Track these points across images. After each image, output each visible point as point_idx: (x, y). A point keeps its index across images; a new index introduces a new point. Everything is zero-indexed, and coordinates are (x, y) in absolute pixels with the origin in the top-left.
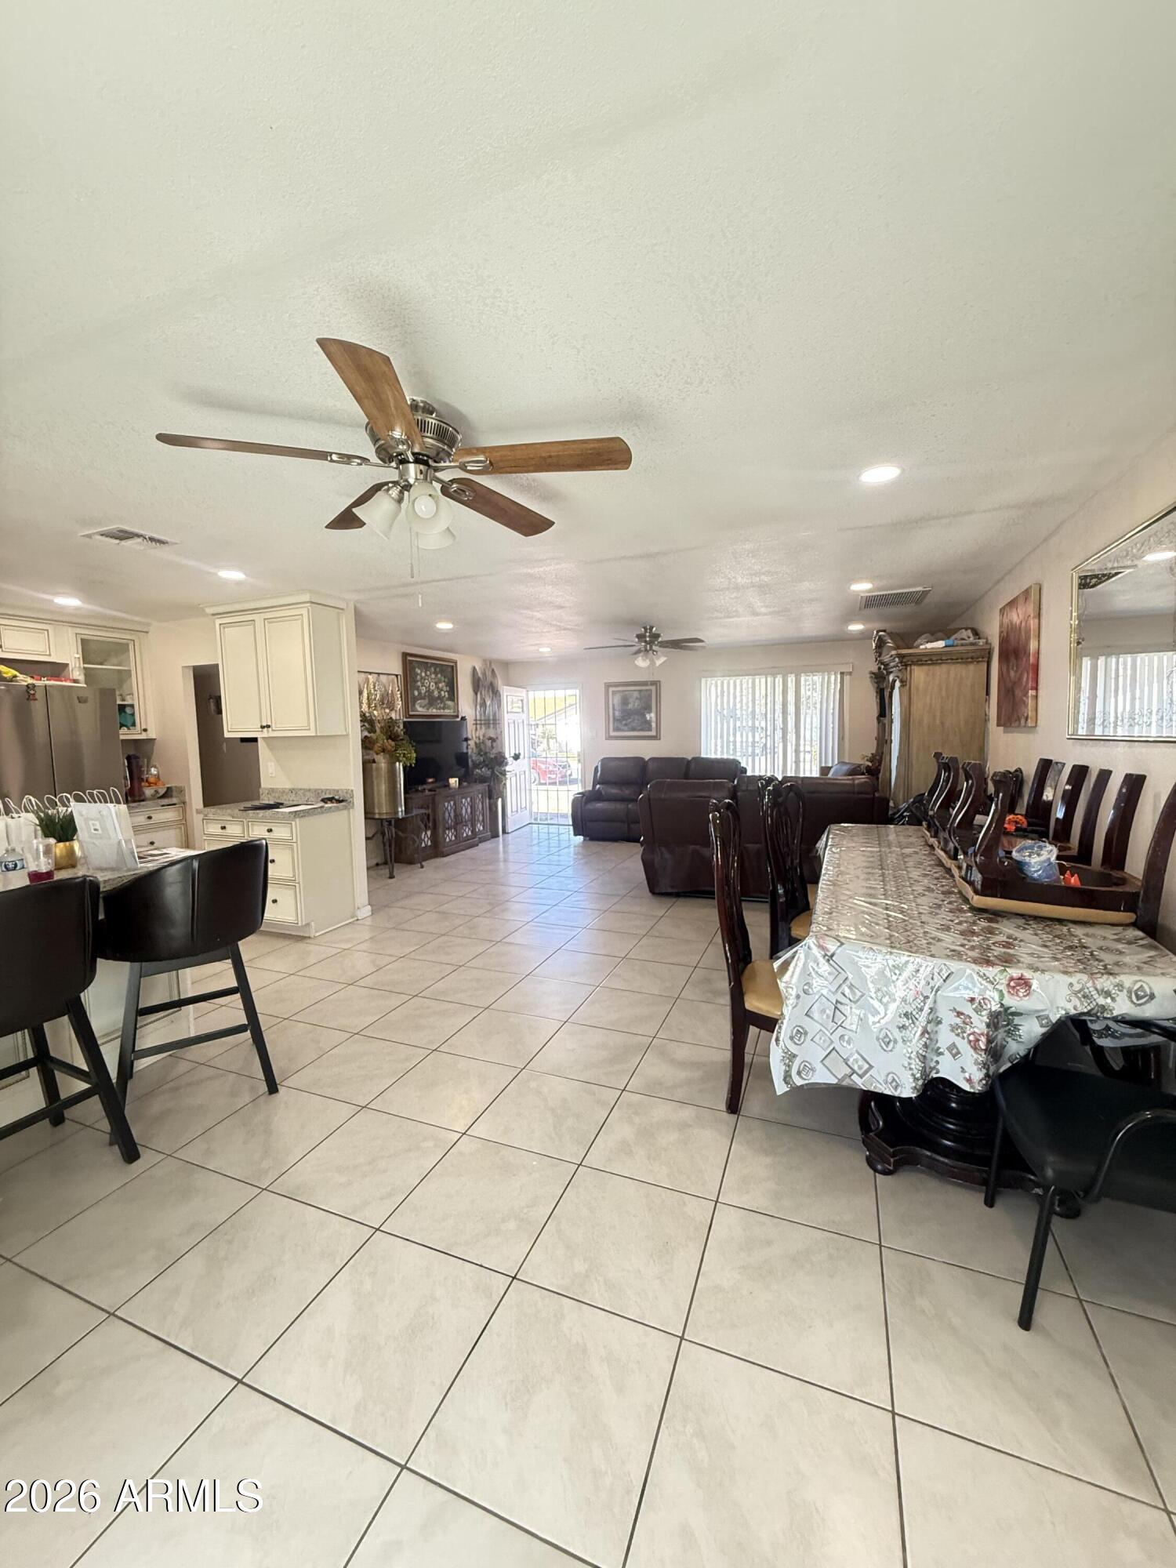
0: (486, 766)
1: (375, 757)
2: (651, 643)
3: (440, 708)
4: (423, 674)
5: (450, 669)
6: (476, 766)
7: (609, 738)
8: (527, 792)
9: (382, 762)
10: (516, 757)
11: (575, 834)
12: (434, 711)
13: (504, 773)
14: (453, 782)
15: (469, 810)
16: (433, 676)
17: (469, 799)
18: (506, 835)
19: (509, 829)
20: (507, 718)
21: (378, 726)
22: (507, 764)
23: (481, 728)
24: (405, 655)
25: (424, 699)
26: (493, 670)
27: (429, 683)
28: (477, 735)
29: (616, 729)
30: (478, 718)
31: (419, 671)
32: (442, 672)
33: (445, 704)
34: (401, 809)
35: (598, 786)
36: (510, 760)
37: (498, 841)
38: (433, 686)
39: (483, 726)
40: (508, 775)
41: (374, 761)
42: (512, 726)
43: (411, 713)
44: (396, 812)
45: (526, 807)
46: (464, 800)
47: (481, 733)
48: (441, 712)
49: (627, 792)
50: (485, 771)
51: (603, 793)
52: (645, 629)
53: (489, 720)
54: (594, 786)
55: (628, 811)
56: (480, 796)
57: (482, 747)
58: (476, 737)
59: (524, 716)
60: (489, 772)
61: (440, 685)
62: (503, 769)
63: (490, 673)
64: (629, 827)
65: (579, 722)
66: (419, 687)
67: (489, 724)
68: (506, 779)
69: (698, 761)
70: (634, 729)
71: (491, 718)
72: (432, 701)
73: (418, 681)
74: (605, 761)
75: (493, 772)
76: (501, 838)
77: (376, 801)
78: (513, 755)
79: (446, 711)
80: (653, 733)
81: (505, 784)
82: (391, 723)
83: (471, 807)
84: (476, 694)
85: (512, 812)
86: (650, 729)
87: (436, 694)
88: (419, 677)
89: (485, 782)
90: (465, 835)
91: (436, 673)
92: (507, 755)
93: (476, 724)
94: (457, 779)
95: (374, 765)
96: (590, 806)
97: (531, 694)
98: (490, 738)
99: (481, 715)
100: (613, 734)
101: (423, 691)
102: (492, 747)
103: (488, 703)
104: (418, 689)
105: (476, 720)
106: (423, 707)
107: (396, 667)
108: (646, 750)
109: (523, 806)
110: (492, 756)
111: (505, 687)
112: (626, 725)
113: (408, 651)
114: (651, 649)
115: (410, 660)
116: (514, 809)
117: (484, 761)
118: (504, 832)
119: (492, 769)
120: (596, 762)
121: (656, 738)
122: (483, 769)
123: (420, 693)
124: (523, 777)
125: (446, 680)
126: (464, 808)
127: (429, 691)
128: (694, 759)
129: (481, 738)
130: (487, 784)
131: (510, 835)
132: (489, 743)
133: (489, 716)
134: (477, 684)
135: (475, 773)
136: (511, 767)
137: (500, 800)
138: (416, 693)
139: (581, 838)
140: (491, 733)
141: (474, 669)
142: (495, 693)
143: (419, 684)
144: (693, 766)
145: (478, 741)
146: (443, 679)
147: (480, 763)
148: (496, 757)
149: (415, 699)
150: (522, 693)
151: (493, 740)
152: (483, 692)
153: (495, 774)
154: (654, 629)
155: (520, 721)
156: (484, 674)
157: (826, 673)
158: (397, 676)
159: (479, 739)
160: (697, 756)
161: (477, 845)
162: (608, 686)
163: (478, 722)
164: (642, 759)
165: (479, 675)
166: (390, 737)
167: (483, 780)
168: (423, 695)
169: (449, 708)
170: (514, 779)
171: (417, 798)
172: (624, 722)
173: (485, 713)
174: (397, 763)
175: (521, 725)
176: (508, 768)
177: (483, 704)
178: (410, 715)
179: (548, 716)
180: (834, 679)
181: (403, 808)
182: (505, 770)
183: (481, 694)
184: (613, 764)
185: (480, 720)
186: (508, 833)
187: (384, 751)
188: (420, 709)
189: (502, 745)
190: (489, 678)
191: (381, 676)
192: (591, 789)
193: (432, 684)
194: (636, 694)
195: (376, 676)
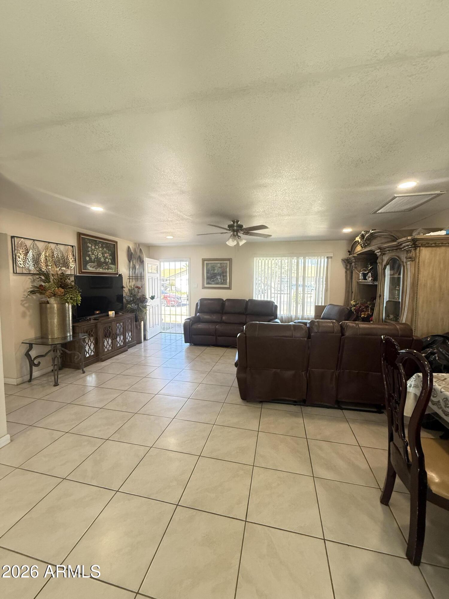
0: (135, 303)
1: (48, 299)
2: (237, 231)
3: (105, 269)
4: (93, 247)
5: (112, 246)
6: (129, 302)
7: (204, 288)
8: (159, 316)
9: (54, 304)
10: (153, 298)
11: (186, 342)
12: (101, 270)
13: (145, 307)
14: (112, 313)
15: (122, 329)
16: (100, 249)
17: (121, 324)
18: (146, 342)
19: (148, 337)
20: (147, 276)
21: (52, 278)
22: (146, 302)
23: (132, 281)
24: (79, 234)
25: (94, 263)
26: (141, 249)
27: (98, 253)
28: (130, 285)
29: (208, 283)
30: (131, 275)
31: (90, 245)
32: (107, 247)
33: (109, 267)
34: (70, 334)
35: (198, 314)
36: (149, 300)
37: (141, 346)
38: (100, 255)
39: (134, 280)
40: (148, 308)
41: (48, 303)
42: (150, 280)
43: (83, 271)
44: (66, 337)
45: (158, 324)
46: (118, 325)
47: (133, 283)
48: (106, 271)
49: (214, 317)
50: (133, 306)
51: (201, 318)
52: (234, 222)
53: (138, 277)
54: (196, 314)
55: (216, 330)
56: (130, 321)
57: (133, 292)
58: (129, 286)
59: (158, 275)
60: (136, 307)
61: (106, 255)
62: (144, 304)
63: (139, 251)
64: (216, 338)
65: (188, 279)
66: (90, 255)
67: (138, 279)
68: (147, 310)
69: (252, 301)
70: (217, 284)
71: (139, 276)
72: (100, 264)
73: (89, 251)
74: (202, 300)
75: (138, 307)
76: (143, 343)
77: (49, 329)
78: (150, 297)
79: (109, 270)
80: (227, 286)
81: (146, 313)
82: (64, 276)
83: (123, 328)
84: (130, 262)
85: (150, 328)
86: (226, 284)
87: (102, 260)
88: (90, 249)
89: (133, 312)
90: (118, 345)
91: (102, 247)
92: (147, 297)
93: (130, 279)
94: (114, 312)
95: (48, 305)
96: (195, 326)
97: (162, 263)
98: (137, 287)
99: (132, 274)
100: (206, 285)
101: (93, 257)
102: (138, 292)
103: (137, 267)
104: (89, 256)
105: (130, 276)
106: (93, 267)
107: (73, 241)
108: (224, 295)
109: (157, 323)
110: (138, 297)
111: (146, 258)
112: (213, 281)
113: (81, 232)
114: (237, 235)
115: (82, 237)
116: (151, 326)
117: (133, 300)
118: (145, 339)
119: (138, 305)
120: (197, 300)
121: (229, 288)
122: (132, 305)
123: (90, 259)
124: (156, 308)
125: (110, 252)
126: (118, 329)
127: (97, 258)
128: (249, 300)
129: (132, 287)
130: (135, 313)
131: (148, 341)
132: (136, 289)
133: (138, 274)
134: (130, 256)
135: (128, 307)
136: (149, 303)
137: (142, 322)
138: (88, 259)
139: (188, 344)
140: (139, 284)
141: (129, 248)
142: (142, 262)
143: (90, 253)
144: (249, 304)
145: (130, 288)
146: (107, 251)
147: (131, 301)
148: (140, 298)
149: (86, 263)
150: (157, 262)
151: (138, 288)
152: (134, 261)
153: (139, 307)
154: (239, 223)
155: (156, 278)
156: (135, 250)
157: (319, 257)
158: (73, 246)
159: (131, 287)
160: (252, 299)
161: (127, 350)
162: (204, 260)
163: (131, 278)
164: (222, 300)
165: (132, 251)
166: (61, 286)
167: (132, 311)
168: (93, 260)
169: (111, 269)
170: (151, 310)
171: (83, 325)
172: (212, 280)
173: (135, 273)
174: (67, 304)
175: (156, 280)
176: (147, 304)
177: (134, 268)
178: (81, 272)
179: (171, 276)
180: (323, 261)
181: (71, 334)
182: (146, 305)
183: (133, 262)
184: (205, 302)
185: (132, 277)
186: (147, 340)
187: (54, 295)
188: (90, 268)
189: (144, 291)
190: (138, 253)
191: (59, 246)
192: (194, 316)
193: (99, 254)
194: (219, 265)
195: (55, 245)
